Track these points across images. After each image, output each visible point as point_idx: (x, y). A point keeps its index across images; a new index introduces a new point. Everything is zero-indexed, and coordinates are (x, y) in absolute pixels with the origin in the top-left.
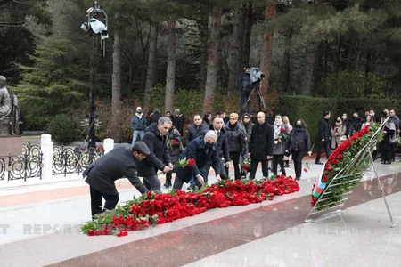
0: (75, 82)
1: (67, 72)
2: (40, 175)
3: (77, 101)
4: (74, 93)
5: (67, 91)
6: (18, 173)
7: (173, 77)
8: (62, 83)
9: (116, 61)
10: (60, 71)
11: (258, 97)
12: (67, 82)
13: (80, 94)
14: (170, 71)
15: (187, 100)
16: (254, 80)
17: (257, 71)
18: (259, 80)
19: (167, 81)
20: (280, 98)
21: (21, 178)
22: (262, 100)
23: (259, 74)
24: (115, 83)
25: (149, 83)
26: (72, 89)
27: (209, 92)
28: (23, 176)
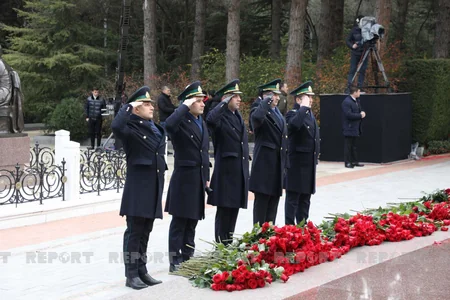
0: (88, 50)
1: (75, 34)
2: (62, 194)
3: (92, 78)
4: (87, 65)
5: (76, 63)
6: (30, 192)
7: (237, 37)
8: (68, 51)
9: (148, 15)
10: (66, 33)
11: (375, 63)
12: (76, 49)
13: (96, 67)
14: (232, 29)
15: (256, 73)
16: (367, 37)
17: (373, 23)
18: (376, 37)
19: (228, 43)
20: (407, 64)
21: (35, 199)
22: (381, 67)
23: (376, 28)
24: (147, 50)
25: (196, 47)
26: (84, 60)
27: (292, 58)
28: (38, 196)
